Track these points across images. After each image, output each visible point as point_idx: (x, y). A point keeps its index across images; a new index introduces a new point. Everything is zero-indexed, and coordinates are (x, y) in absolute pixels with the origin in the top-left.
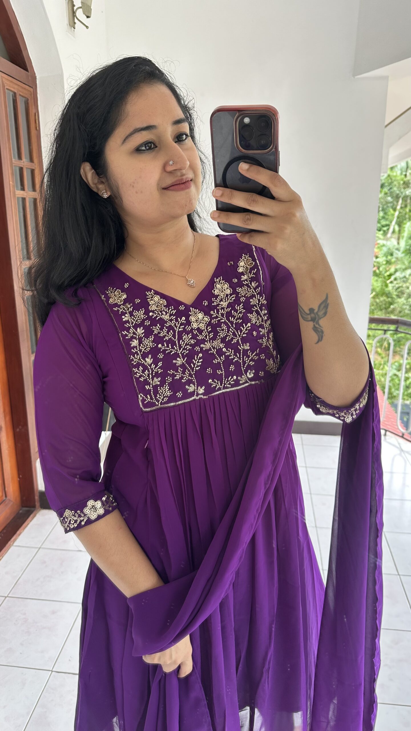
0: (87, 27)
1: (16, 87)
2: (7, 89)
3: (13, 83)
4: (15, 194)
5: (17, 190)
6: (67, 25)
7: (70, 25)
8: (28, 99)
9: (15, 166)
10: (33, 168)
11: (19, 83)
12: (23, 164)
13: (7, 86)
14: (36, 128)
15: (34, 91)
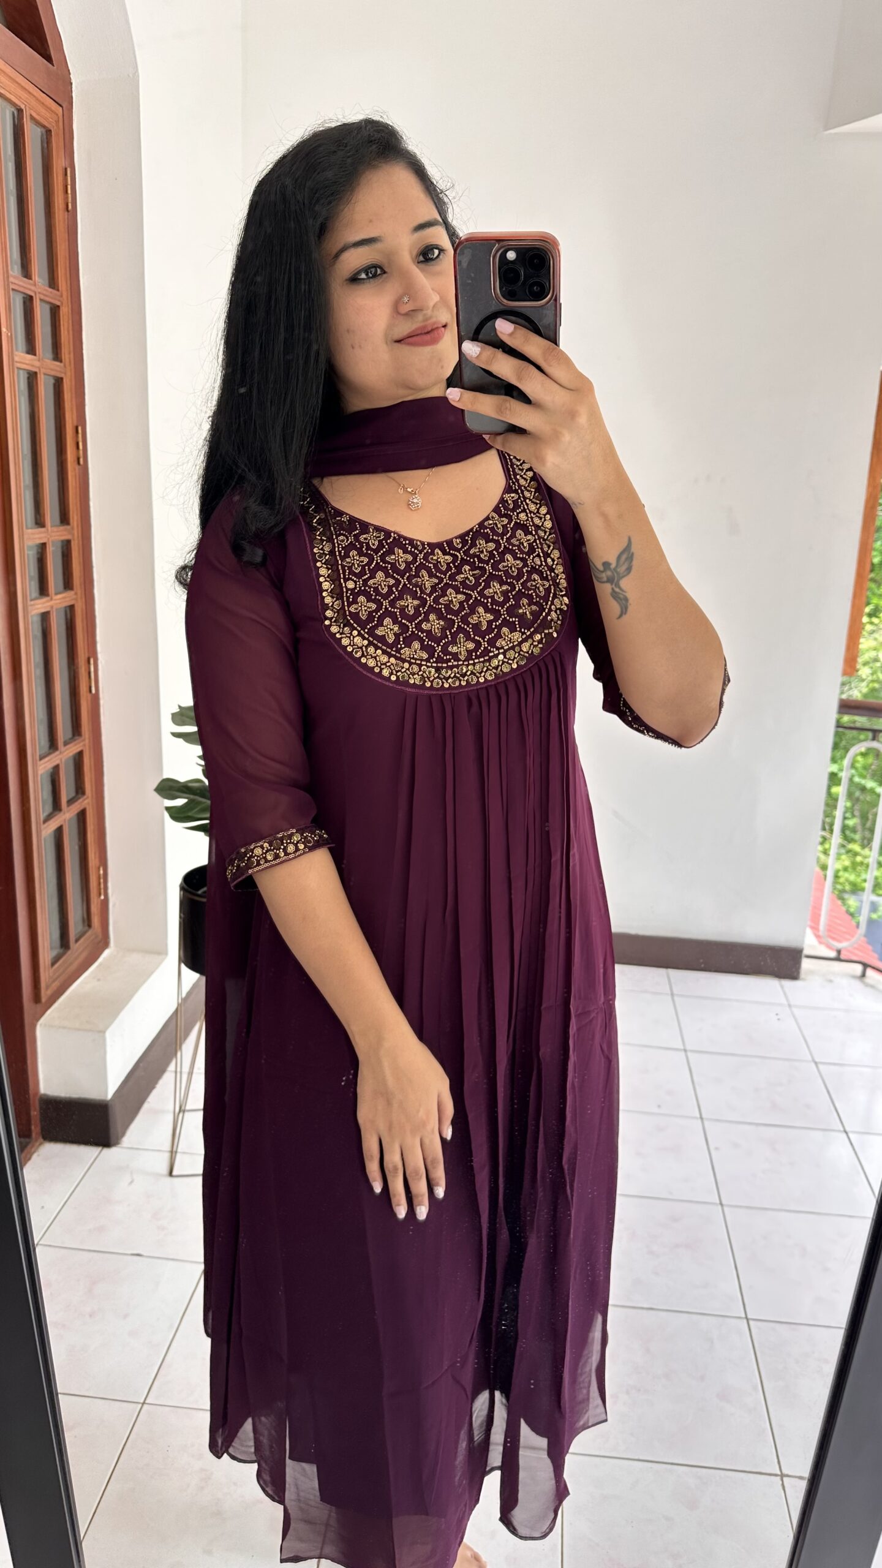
1: (24, 95)
2: (3, 97)
4: (13, 361)
5: (17, 350)
8: (49, 132)
9: (13, 289)
10: (58, 303)
11: (30, 87)
12: (33, 288)
14: (68, 205)
15: (67, 115)
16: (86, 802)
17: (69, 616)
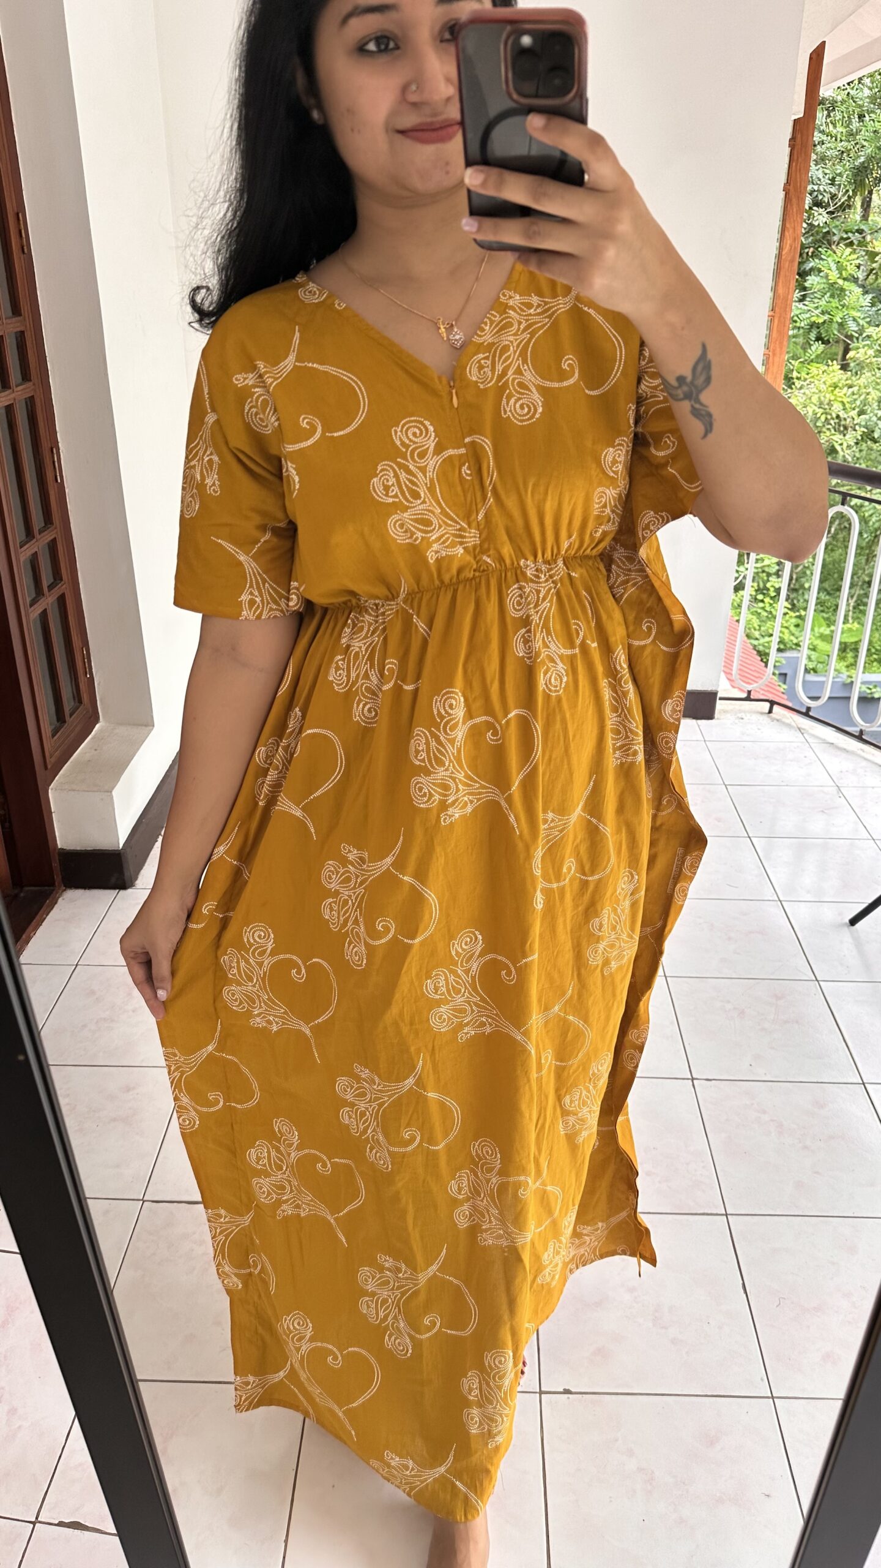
16: (64, 586)
17: (29, 407)
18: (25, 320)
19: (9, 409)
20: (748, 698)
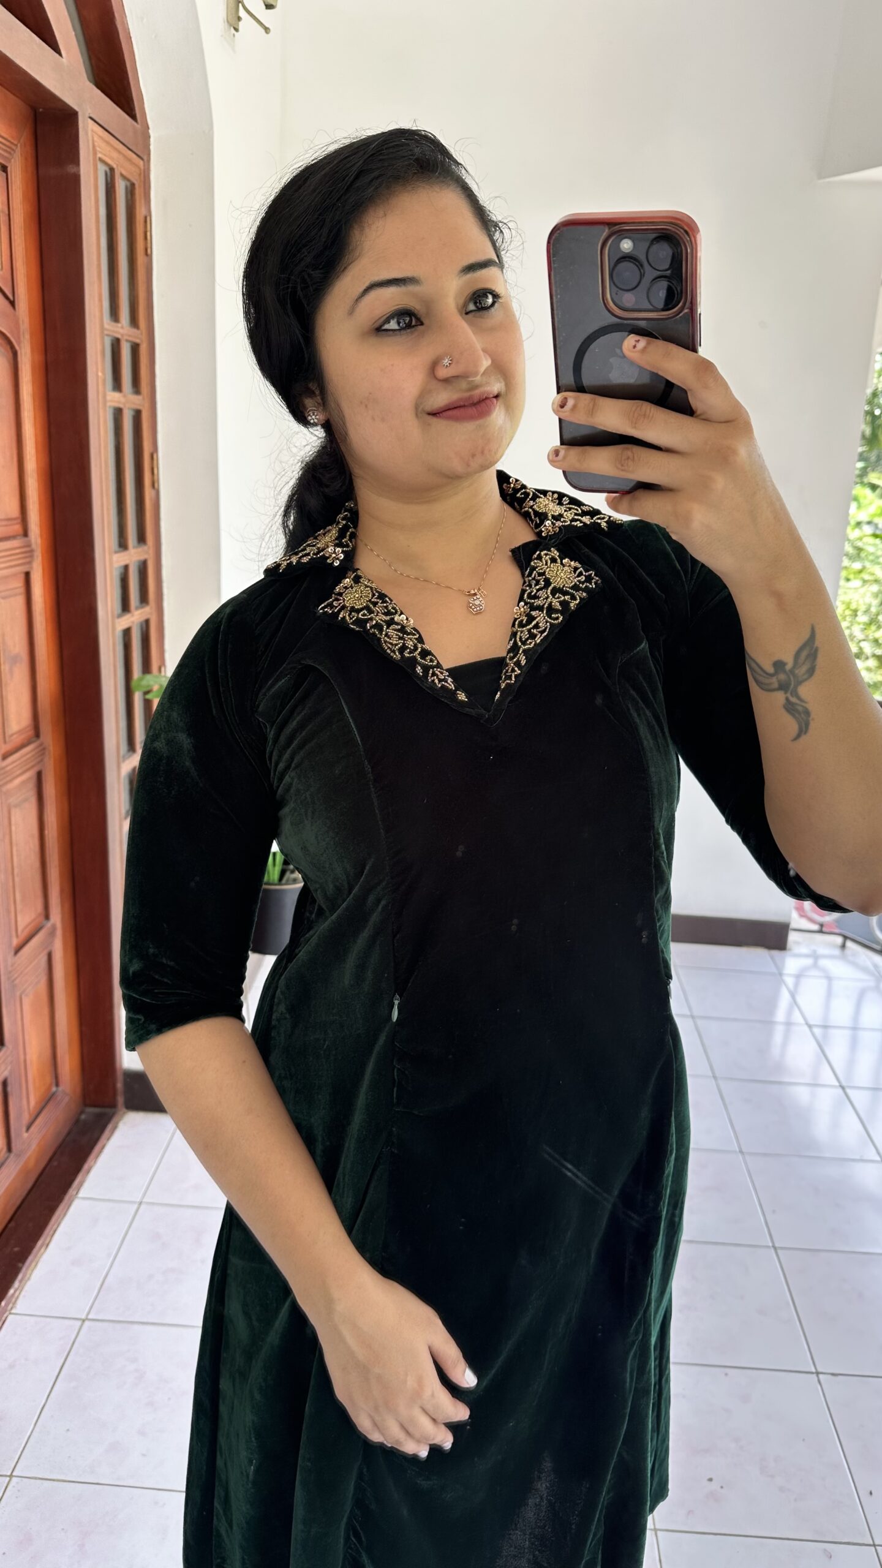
0: (267, 30)
1: (115, 154)
2: (101, 160)
3: (112, 146)
4: (105, 401)
5: (110, 390)
6: (224, 22)
7: (228, 22)
8: (133, 185)
9: (108, 335)
10: (138, 341)
11: (121, 147)
12: (121, 331)
13: (100, 152)
14: (146, 250)
15: (146, 163)
17: (144, 629)
18: (149, 548)
19: (127, 633)
20: (821, 931)
